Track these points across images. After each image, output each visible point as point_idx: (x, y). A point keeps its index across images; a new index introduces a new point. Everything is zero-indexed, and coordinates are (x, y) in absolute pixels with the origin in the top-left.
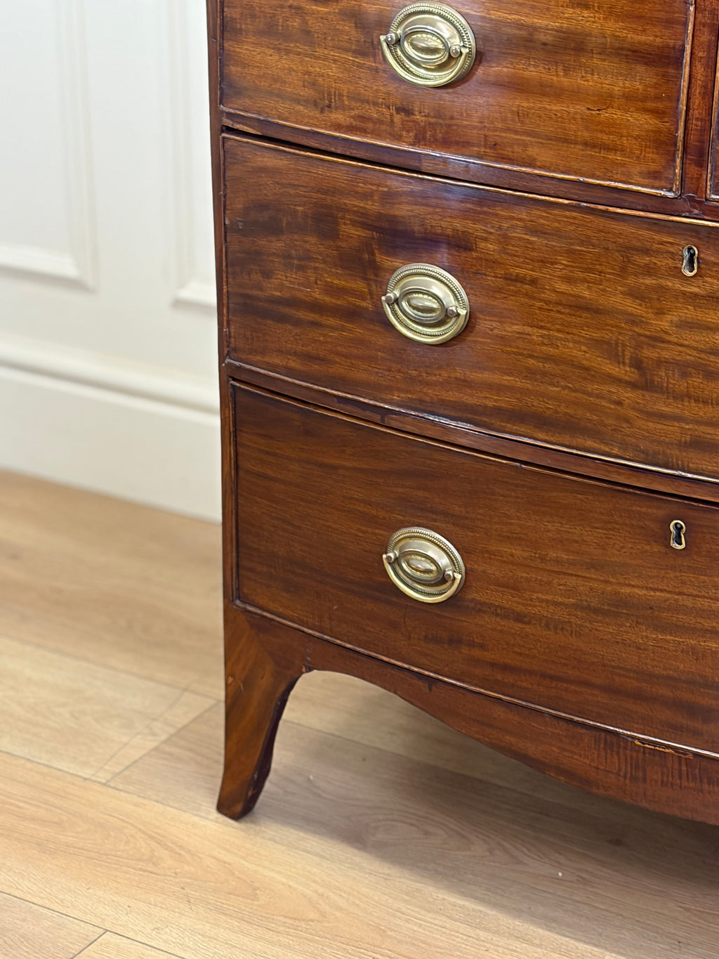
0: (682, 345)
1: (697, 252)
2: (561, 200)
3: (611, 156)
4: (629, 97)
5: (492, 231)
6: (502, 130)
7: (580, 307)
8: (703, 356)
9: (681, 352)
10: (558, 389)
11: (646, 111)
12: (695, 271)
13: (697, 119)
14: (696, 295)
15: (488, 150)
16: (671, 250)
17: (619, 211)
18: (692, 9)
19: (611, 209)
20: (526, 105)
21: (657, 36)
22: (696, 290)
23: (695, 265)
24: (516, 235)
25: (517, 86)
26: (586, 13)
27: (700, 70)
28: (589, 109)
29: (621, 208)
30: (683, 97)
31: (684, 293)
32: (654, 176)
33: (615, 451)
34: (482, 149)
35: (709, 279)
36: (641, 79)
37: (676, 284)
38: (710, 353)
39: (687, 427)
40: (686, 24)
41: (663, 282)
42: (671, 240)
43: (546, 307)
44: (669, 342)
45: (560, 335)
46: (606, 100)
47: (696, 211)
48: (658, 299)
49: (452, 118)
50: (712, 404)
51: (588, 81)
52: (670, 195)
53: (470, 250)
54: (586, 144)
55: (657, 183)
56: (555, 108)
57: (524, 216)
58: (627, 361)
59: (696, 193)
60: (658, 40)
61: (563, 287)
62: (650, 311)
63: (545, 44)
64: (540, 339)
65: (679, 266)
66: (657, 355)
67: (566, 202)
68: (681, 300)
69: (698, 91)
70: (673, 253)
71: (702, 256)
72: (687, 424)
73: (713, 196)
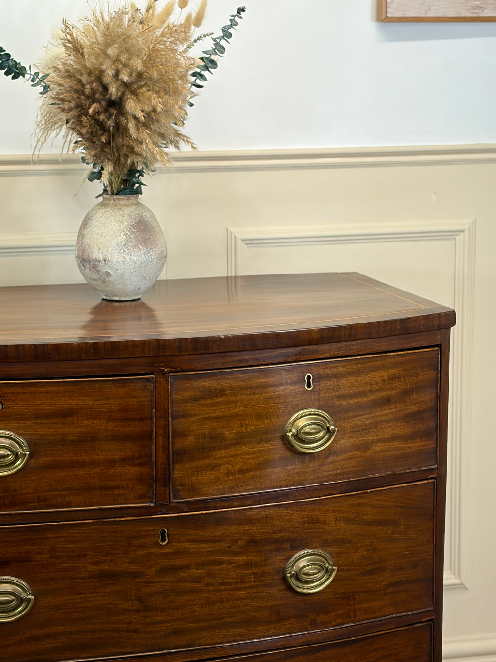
0: (163, 582)
1: (166, 531)
2: (87, 521)
3: (116, 492)
4: (124, 461)
5: (45, 547)
6: (49, 491)
7: (103, 576)
8: (174, 584)
9: (162, 585)
10: (92, 626)
11: (134, 465)
12: (166, 541)
13: (161, 464)
14: (167, 554)
15: (40, 504)
16: (153, 533)
17: (122, 519)
18: (154, 410)
19: (117, 519)
20: (63, 475)
21: (136, 427)
22: (168, 551)
23: (166, 538)
24: (61, 546)
25: (57, 466)
26: (95, 422)
27: (160, 439)
28: (101, 470)
29: (123, 518)
30: (154, 454)
31: (162, 554)
32: (141, 498)
33: (130, 650)
34: (37, 504)
35: (174, 544)
36: (129, 449)
37: (157, 550)
38: (178, 582)
39: (169, 625)
40: (151, 418)
41: (149, 551)
42: (152, 528)
43: (82, 581)
44: (156, 582)
45: (93, 595)
46: (111, 463)
47: (164, 510)
48: (148, 561)
49: (15, 491)
50: (181, 608)
51: (99, 456)
52: (152, 505)
53: (31, 561)
54: (101, 488)
55: (143, 500)
56: (80, 473)
57: (65, 535)
58: (133, 598)
59: (164, 501)
60: (137, 428)
61: (92, 568)
62: (144, 568)
63: (72, 441)
64: (80, 600)
65: (158, 540)
66: (149, 591)
67: (90, 521)
68: (160, 558)
69: (160, 450)
70: (153, 535)
71: (170, 532)
72: (169, 623)
73: (174, 501)
